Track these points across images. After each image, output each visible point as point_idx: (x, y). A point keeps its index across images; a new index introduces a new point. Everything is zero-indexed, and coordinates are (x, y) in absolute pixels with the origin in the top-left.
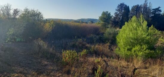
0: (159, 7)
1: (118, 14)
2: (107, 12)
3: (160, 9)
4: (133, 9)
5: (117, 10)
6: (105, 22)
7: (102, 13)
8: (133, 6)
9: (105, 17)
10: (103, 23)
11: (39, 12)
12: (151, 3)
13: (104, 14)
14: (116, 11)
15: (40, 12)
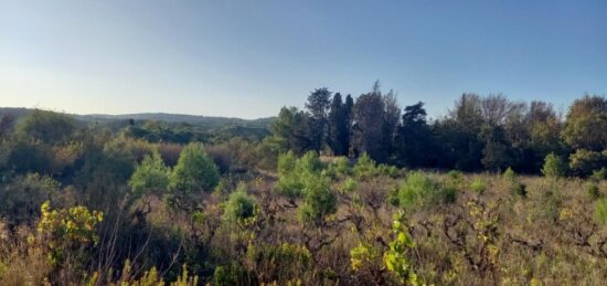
0: (420, 105)
1: (312, 118)
3: (422, 108)
5: (309, 107)
6: (287, 136)
9: (286, 123)
10: (281, 139)
12: (394, 93)
13: (284, 112)
14: (306, 110)
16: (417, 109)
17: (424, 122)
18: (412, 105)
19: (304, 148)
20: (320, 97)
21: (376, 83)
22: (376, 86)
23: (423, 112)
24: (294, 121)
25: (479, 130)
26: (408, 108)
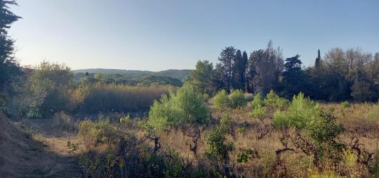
0: (297, 56)
1: (223, 68)
2: (207, 62)
3: (299, 59)
4: (252, 58)
5: (221, 60)
6: (202, 81)
7: (196, 63)
8: (254, 53)
9: (202, 72)
10: (198, 82)
11: (67, 68)
12: (280, 49)
13: (200, 65)
14: (219, 62)
15: (69, 67)
16: (295, 60)
17: (300, 68)
18: (291, 57)
19: (218, 88)
20: (228, 52)
21: (270, 42)
22: (270, 44)
23: (300, 62)
24: (207, 70)
25: (347, 73)
26: (288, 59)
